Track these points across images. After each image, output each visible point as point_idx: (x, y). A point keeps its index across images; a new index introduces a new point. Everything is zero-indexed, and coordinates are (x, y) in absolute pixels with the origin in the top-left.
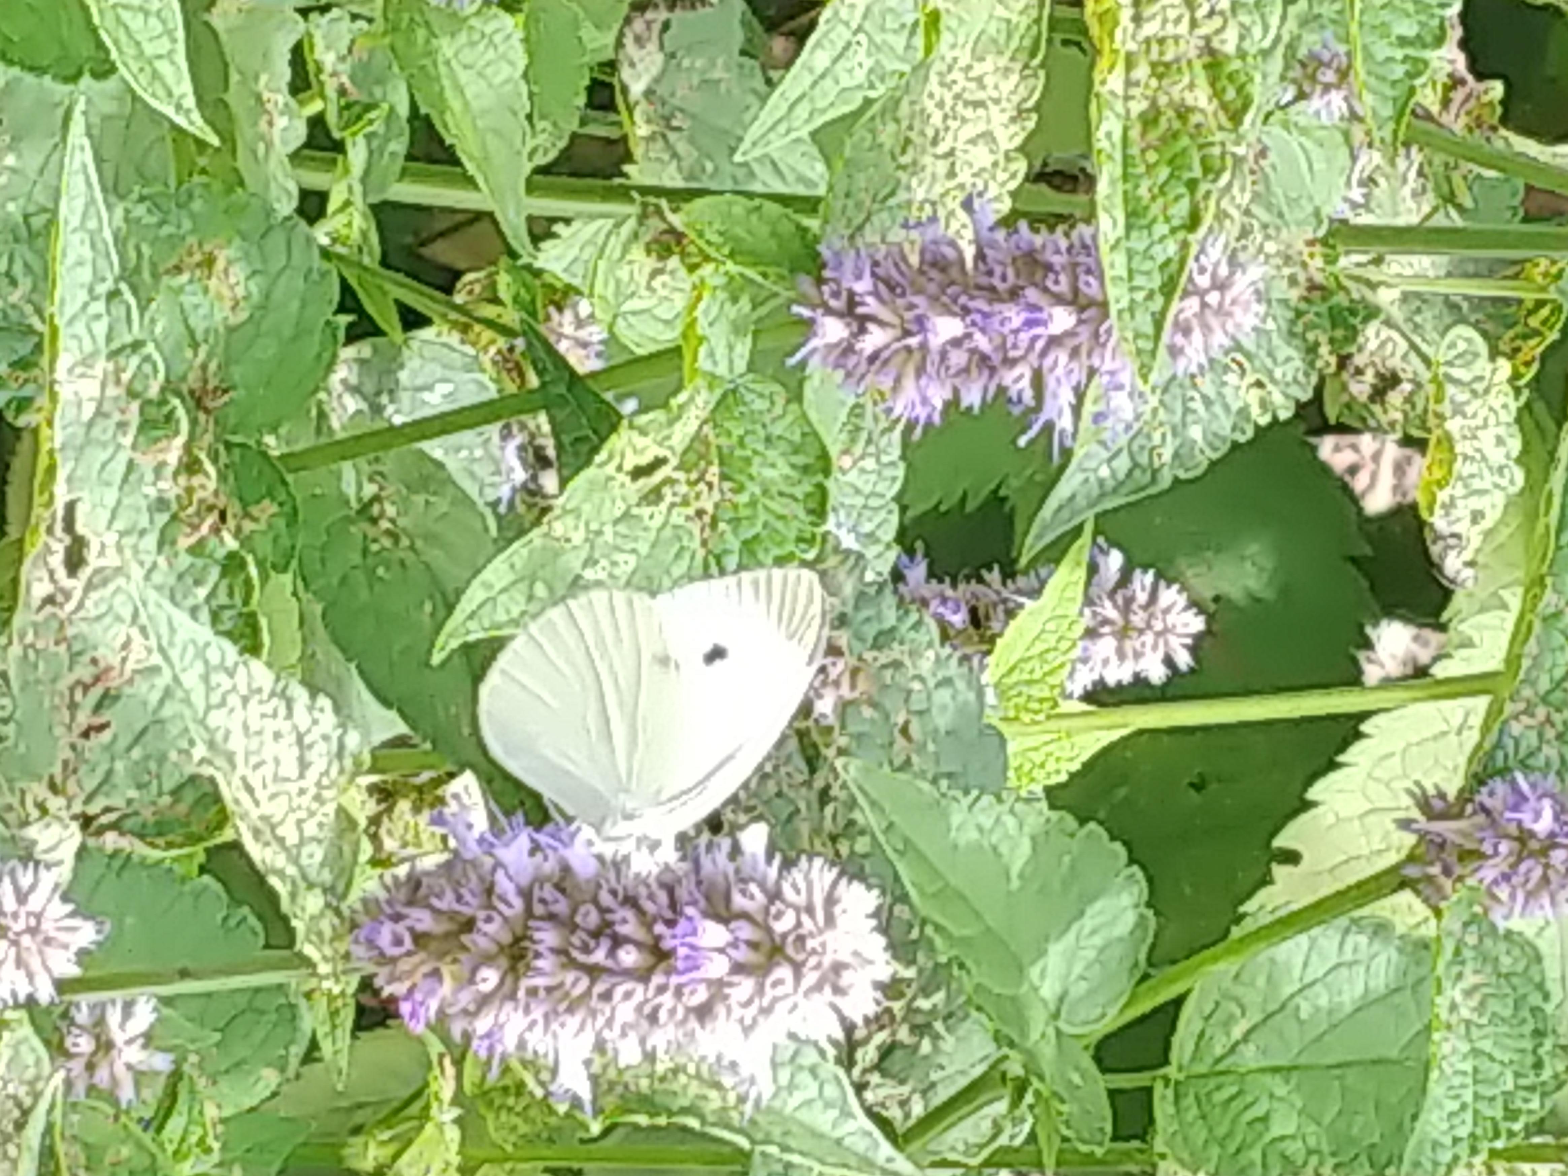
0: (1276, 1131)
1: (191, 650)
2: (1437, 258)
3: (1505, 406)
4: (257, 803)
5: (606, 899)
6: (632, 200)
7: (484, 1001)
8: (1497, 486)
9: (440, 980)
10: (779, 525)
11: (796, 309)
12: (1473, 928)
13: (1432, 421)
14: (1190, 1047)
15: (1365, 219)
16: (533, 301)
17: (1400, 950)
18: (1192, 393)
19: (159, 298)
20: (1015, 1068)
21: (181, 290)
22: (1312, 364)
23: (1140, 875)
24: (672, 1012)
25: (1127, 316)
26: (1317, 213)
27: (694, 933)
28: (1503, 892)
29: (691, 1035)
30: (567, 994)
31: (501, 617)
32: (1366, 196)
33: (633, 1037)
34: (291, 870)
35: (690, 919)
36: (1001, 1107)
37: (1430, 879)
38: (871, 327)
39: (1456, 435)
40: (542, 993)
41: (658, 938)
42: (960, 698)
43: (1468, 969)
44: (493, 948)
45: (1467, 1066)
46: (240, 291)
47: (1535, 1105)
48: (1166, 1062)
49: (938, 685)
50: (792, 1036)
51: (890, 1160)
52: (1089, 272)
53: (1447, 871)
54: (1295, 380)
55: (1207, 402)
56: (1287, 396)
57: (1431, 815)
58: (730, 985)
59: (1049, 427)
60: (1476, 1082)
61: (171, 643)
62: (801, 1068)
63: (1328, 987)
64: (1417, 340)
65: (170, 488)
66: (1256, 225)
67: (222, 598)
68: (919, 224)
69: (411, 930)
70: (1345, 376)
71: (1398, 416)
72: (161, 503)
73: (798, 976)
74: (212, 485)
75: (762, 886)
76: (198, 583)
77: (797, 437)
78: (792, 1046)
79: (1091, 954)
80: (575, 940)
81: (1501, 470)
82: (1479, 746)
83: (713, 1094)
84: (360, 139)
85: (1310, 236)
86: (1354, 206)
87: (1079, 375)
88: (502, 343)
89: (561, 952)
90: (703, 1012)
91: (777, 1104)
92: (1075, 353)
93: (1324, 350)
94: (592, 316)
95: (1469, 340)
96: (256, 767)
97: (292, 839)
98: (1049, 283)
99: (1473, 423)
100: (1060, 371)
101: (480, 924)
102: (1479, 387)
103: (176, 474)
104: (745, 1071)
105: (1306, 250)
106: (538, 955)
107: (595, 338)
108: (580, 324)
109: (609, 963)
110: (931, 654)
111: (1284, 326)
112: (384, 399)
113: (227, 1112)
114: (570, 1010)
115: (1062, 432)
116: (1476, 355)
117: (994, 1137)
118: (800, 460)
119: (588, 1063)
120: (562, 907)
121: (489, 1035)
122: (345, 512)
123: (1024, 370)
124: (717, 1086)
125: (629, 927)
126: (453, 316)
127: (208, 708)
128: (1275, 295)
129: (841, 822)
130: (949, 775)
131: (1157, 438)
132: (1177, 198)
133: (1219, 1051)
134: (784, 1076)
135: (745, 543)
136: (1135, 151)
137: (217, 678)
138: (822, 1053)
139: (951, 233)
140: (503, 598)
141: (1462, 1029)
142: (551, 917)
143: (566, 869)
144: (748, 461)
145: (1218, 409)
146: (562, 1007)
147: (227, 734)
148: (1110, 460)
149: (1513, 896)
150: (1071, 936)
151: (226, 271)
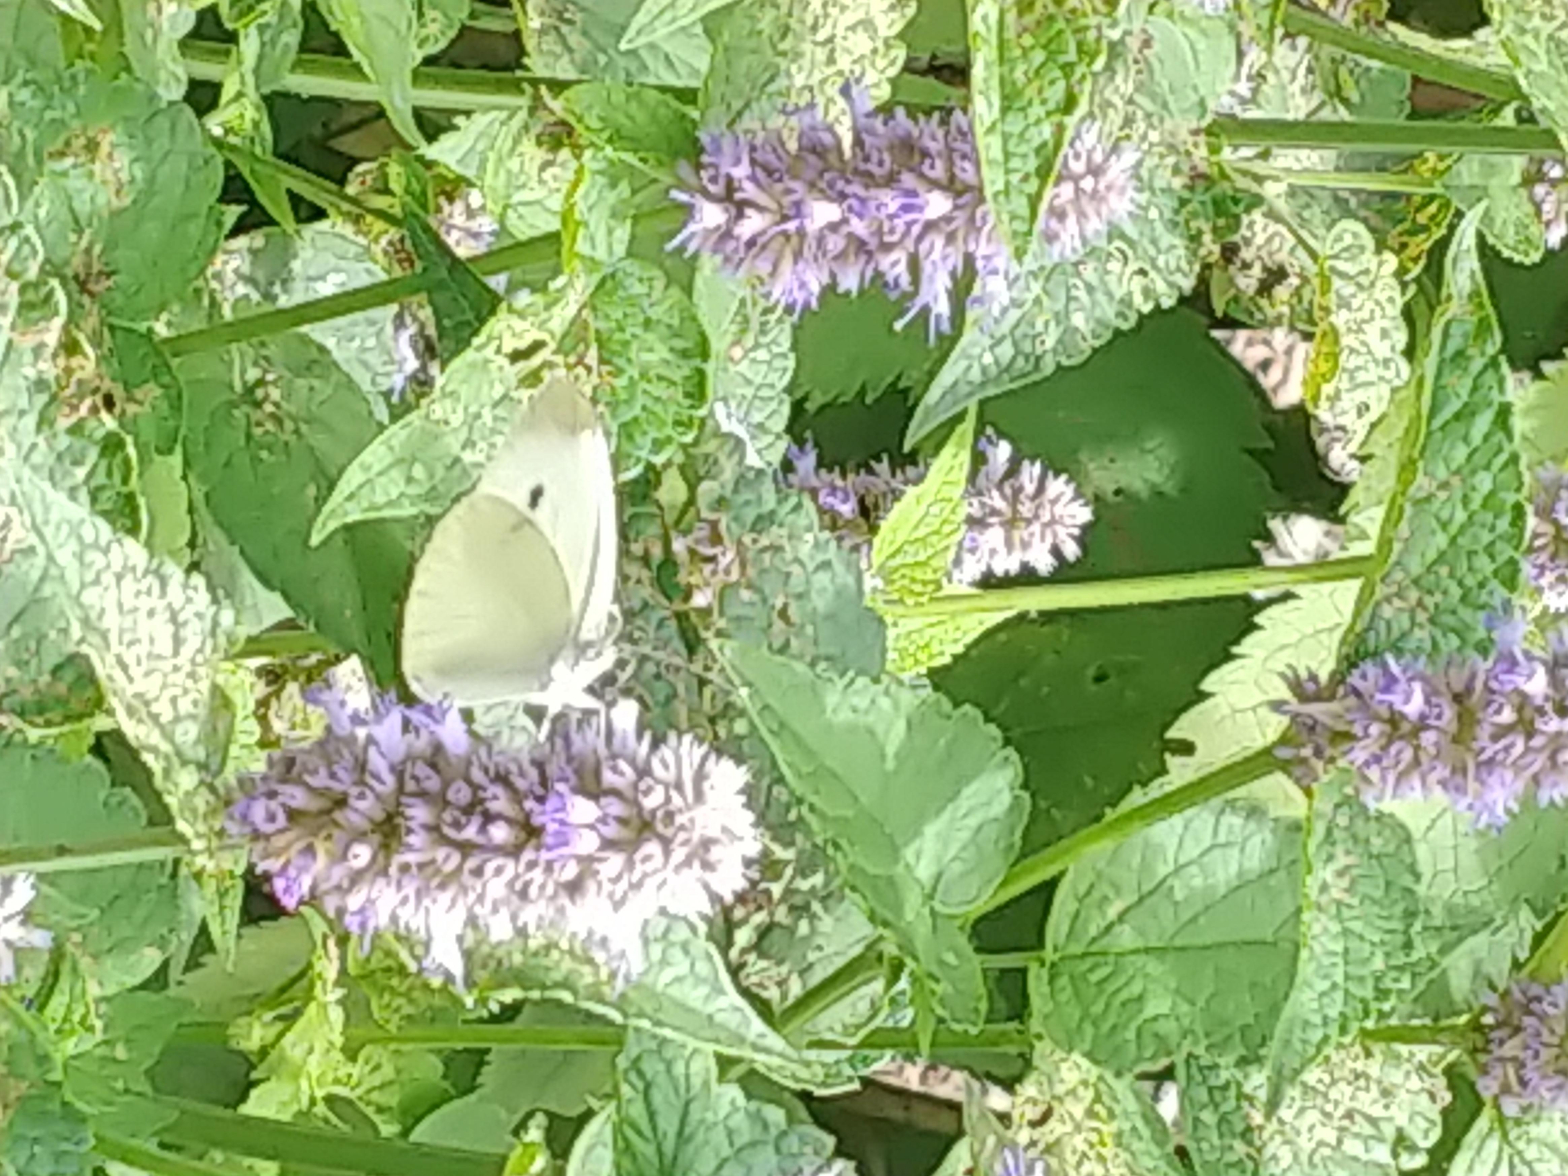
0: (1150, 1011)
1: (65, 529)
2: (1326, 153)
3: (1391, 300)
4: (131, 680)
5: (477, 775)
6: (522, 92)
7: (356, 878)
8: (1381, 378)
9: (314, 856)
10: (658, 408)
11: (675, 194)
12: (1345, 809)
13: (1317, 314)
14: (1065, 929)
15: (1253, 114)
16: (424, 193)
17: (1274, 831)
18: (1073, 281)
19: (42, 181)
20: (890, 949)
21: (64, 174)
22: (1195, 253)
23: (1015, 756)
24: (542, 887)
25: (1001, 198)
26: (1202, 103)
27: (563, 809)
28: (1374, 773)
29: (561, 911)
30: (438, 871)
31: (380, 499)
32: (1255, 91)
33: (504, 913)
34: (165, 747)
35: (560, 795)
36: (878, 986)
37: (1304, 761)
38: (749, 212)
39: (1342, 329)
40: (414, 870)
41: (528, 815)
42: (839, 581)
43: (1339, 850)
44: (366, 826)
45: (1339, 947)
46: (124, 176)
47: (1405, 984)
48: (1040, 944)
49: (818, 568)
50: (663, 911)
51: (762, 1036)
52: (964, 157)
53: (1318, 753)
54: (1179, 269)
55: (1090, 289)
56: (1171, 285)
57: (1303, 697)
58: (600, 860)
59: (925, 310)
60: (1346, 963)
61: (46, 522)
62: (672, 944)
63: (1203, 870)
64: (1304, 234)
65: (49, 369)
66: (1140, 114)
67: (100, 478)
68: (797, 109)
69: (283, 805)
70: (1232, 269)
71: (1285, 310)
72: (40, 384)
73: (667, 853)
74: (90, 366)
75: (632, 762)
76: (77, 463)
77: (676, 322)
78: (663, 922)
79: (965, 835)
80: (447, 816)
81: (1386, 362)
82: (1351, 629)
83: (586, 969)
84: (253, 30)
85: (1194, 125)
86: (1243, 101)
87: (956, 259)
88: (394, 233)
89: (433, 829)
90: (574, 888)
91: (649, 980)
92: (950, 238)
93: (1207, 238)
94: (483, 208)
95: (1355, 235)
96: (131, 644)
97: (166, 716)
98: (926, 169)
99: (1360, 316)
100: (936, 255)
101: (352, 801)
102: (1364, 280)
103: (55, 356)
104: (615, 947)
105: (1191, 139)
106: (410, 831)
107: (486, 229)
108: (471, 214)
109: (480, 840)
110: (809, 537)
111: (1168, 214)
112: (277, 289)
113: (111, 990)
114: (442, 886)
115: (938, 317)
116: (1362, 249)
117: (871, 1018)
118: (679, 344)
119: (460, 939)
120: (433, 784)
121: (361, 911)
122: (226, 396)
123: (900, 255)
124: (590, 961)
125: (500, 803)
126: (345, 206)
127: (83, 586)
128: (1159, 183)
129: (720, 705)
130: (828, 658)
131: (1039, 326)
132: (1052, 82)
133: (1093, 931)
134: (656, 951)
135: (623, 426)
136: (1010, 34)
137: (91, 556)
138: (693, 929)
139: (830, 118)
140: (383, 480)
141: (1333, 910)
142: (422, 794)
143: (438, 748)
144: (626, 344)
145: (1100, 297)
146: (435, 882)
147: (102, 612)
148: (992, 348)
149: (1384, 779)
150: (946, 816)
151: (110, 156)
